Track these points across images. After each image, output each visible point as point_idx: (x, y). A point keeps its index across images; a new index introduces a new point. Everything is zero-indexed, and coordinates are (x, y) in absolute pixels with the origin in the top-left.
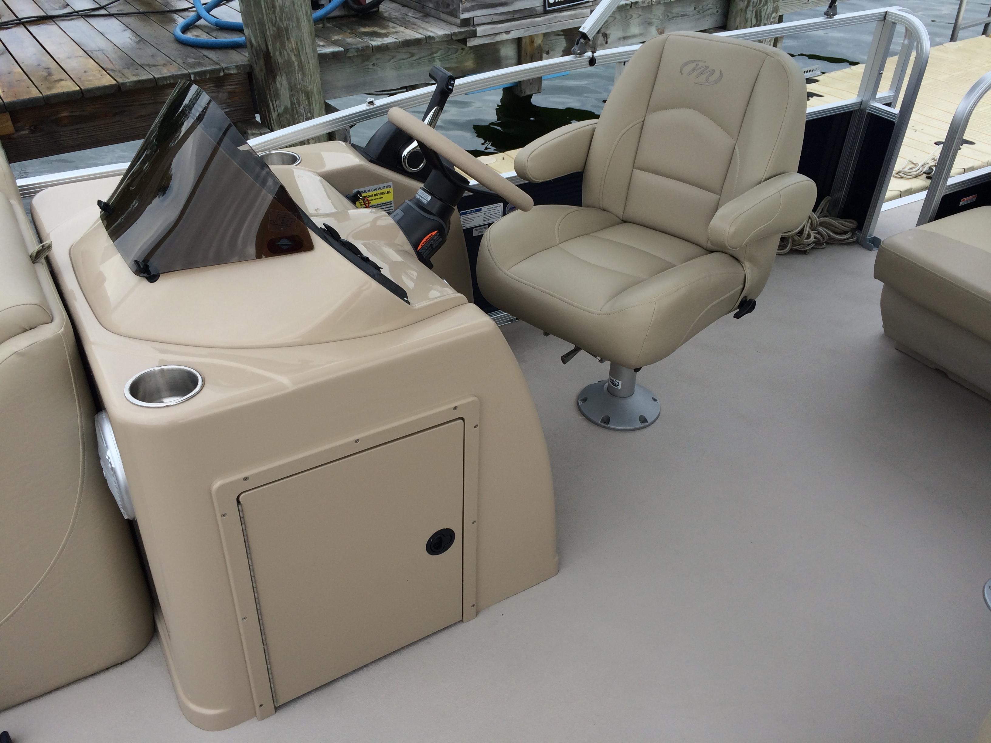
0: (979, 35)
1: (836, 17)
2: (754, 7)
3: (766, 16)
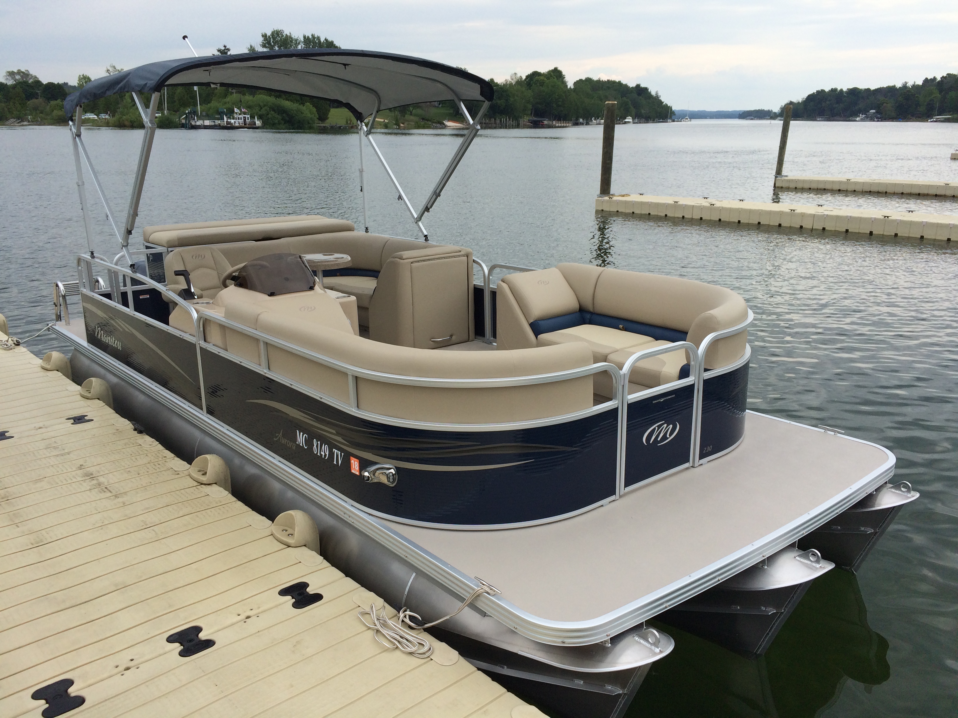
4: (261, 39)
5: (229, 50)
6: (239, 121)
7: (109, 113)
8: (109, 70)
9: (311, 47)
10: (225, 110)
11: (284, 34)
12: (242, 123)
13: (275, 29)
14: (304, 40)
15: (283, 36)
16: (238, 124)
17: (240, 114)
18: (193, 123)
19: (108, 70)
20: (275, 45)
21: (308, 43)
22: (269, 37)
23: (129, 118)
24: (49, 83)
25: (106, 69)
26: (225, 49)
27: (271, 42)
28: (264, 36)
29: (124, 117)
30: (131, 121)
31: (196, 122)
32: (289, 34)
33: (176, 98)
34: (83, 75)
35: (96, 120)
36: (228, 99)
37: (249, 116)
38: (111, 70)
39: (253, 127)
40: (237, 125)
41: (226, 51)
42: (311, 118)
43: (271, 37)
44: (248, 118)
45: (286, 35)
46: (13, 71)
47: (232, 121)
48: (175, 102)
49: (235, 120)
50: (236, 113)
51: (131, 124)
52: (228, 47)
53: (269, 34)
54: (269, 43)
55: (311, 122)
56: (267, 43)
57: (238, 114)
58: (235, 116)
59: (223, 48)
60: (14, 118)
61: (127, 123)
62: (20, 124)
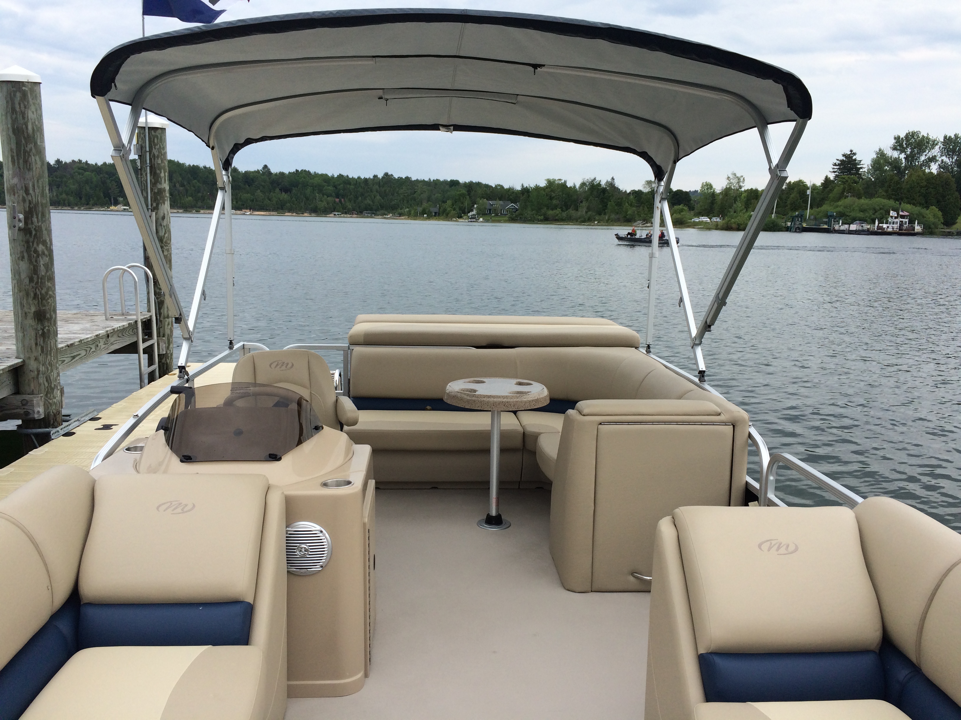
0: (139, 390)
1: (234, 349)
2: (43, 374)
3: (54, 380)
4: (893, 142)
5: (855, 154)
6: (893, 225)
7: (720, 216)
8: (730, 178)
9: (951, 147)
10: (835, 214)
11: (921, 136)
12: (897, 229)
13: (911, 131)
14: (944, 140)
15: (919, 137)
16: (892, 230)
17: (896, 218)
18: (837, 227)
19: (728, 178)
20: (907, 147)
21: (948, 144)
22: (902, 138)
23: (737, 221)
24: (678, 190)
25: (727, 177)
26: (851, 154)
27: (904, 144)
28: (897, 139)
29: (733, 220)
30: (738, 224)
31: (840, 226)
32: (926, 135)
33: (789, 202)
34: (706, 182)
35: (709, 223)
36: (840, 203)
37: (907, 220)
38: (731, 177)
39: (911, 233)
40: (890, 230)
41: (851, 155)
42: (933, 224)
43: (904, 139)
44: (906, 222)
45: (923, 136)
46: (650, 181)
47: (885, 226)
48: (787, 206)
49: (888, 225)
50: (892, 217)
51: (737, 227)
52: (854, 152)
53: (902, 135)
54: (901, 145)
55: (932, 226)
56: (898, 145)
57: (894, 218)
58: (890, 220)
59: (849, 153)
60: (641, 221)
61: (734, 226)
62: (644, 226)
